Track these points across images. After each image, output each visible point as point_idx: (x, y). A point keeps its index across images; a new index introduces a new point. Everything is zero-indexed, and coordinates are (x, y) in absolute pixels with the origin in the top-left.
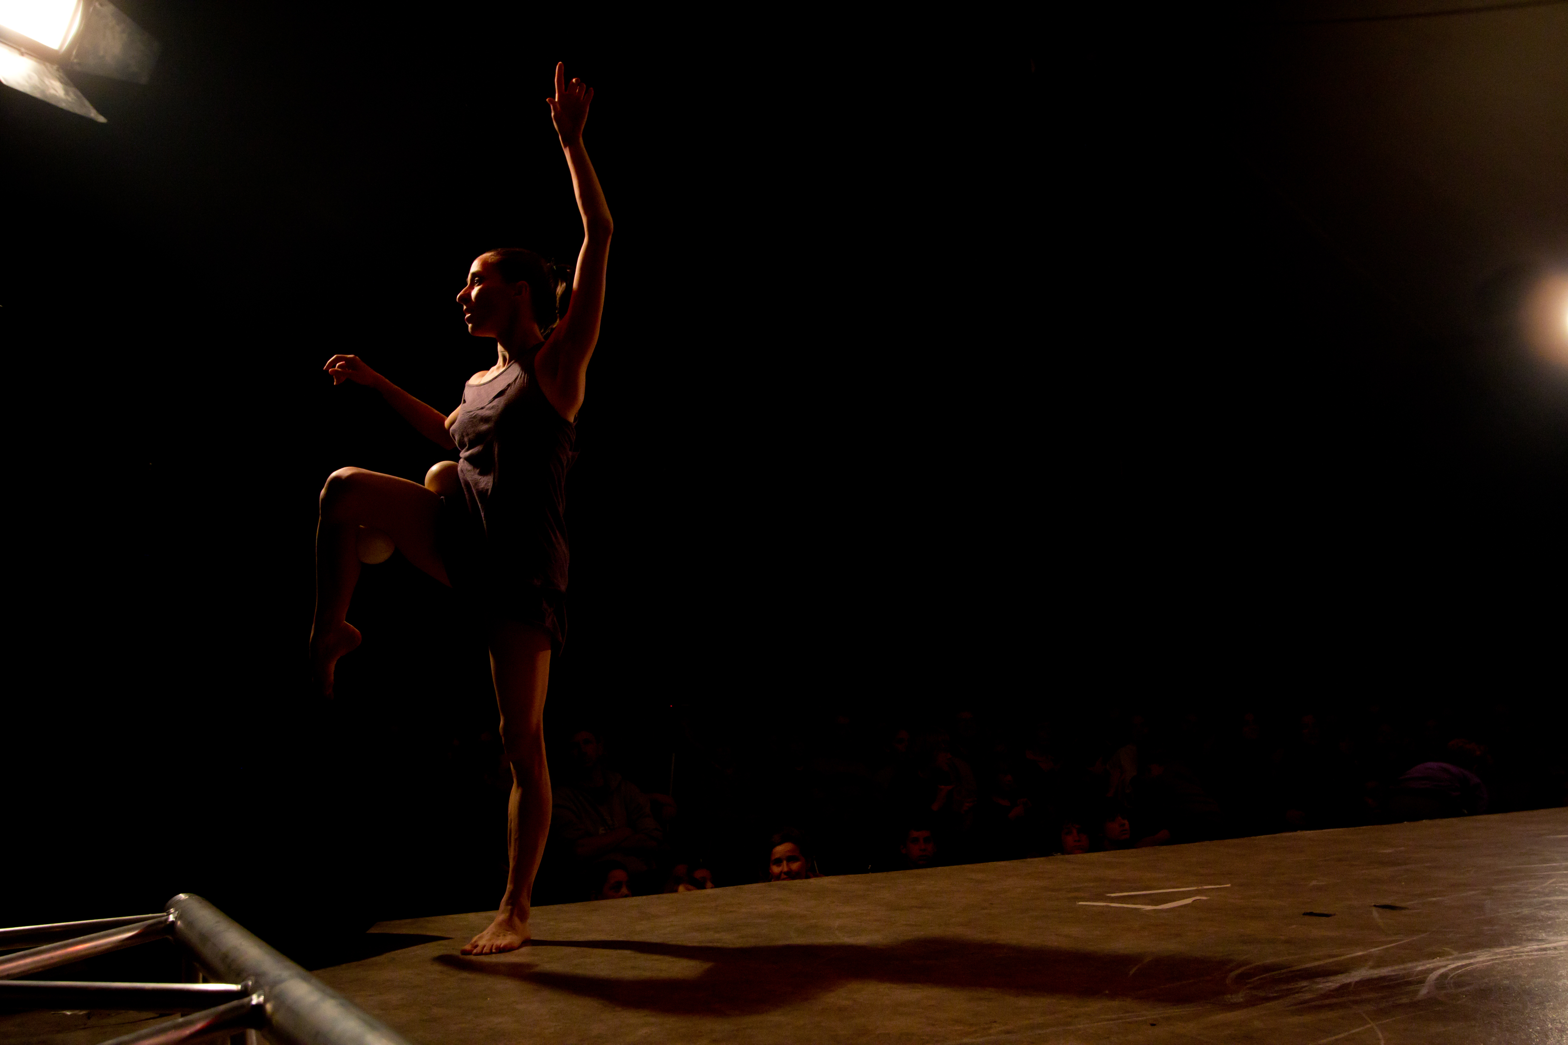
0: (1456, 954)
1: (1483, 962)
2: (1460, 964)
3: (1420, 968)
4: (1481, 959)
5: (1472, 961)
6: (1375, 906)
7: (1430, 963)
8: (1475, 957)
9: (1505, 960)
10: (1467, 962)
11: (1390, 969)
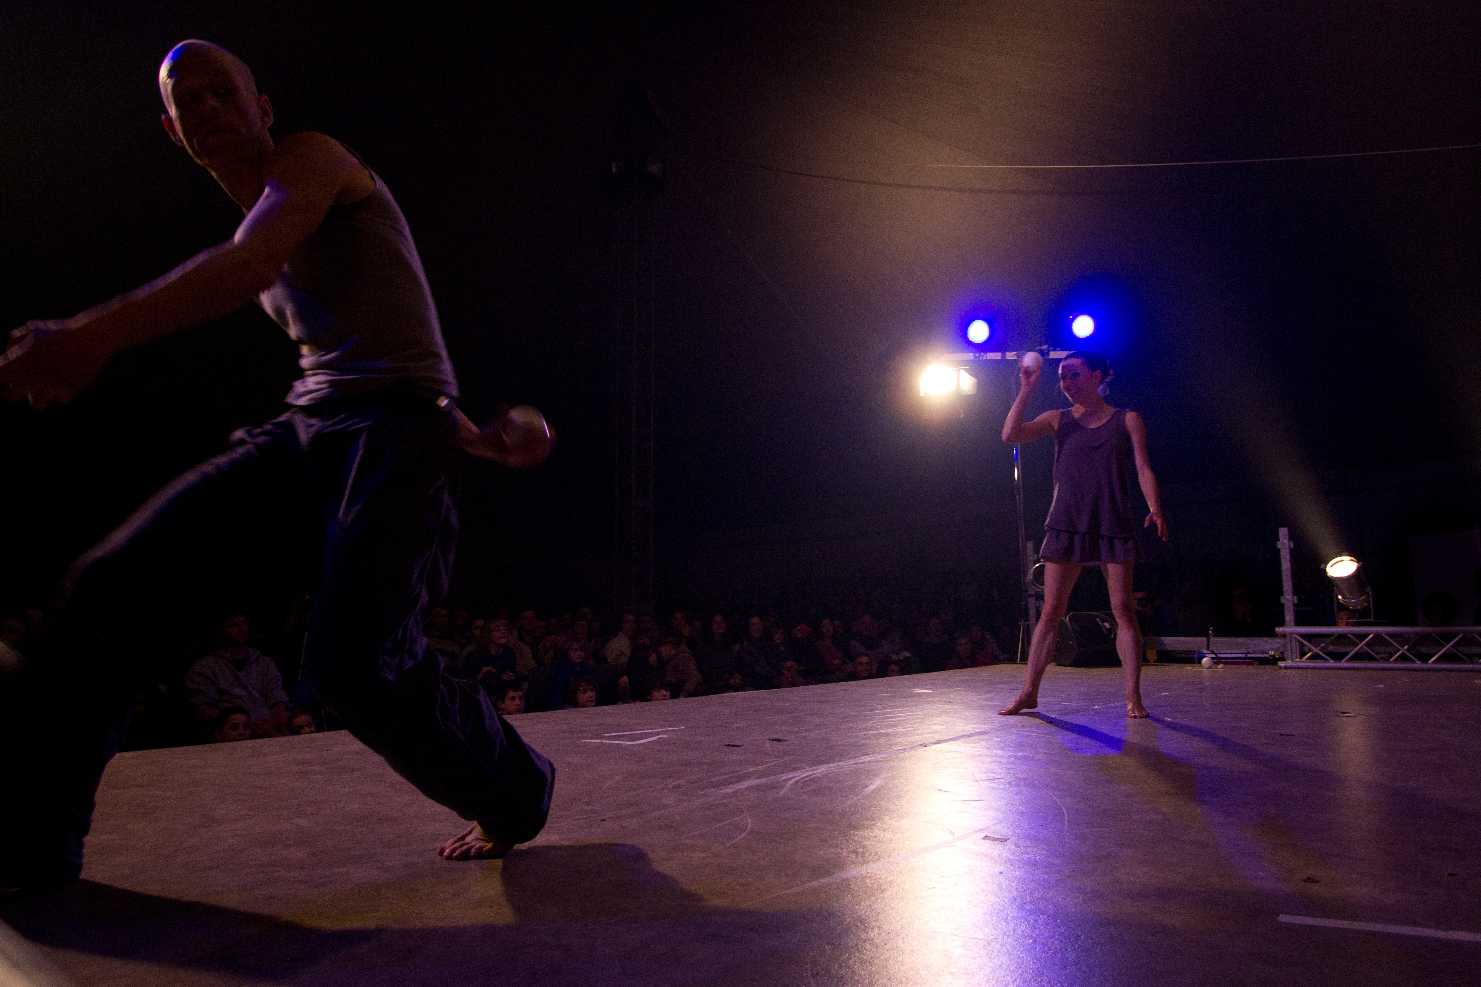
0: (807, 768)
1: (821, 772)
2: (808, 774)
3: (784, 778)
4: (820, 771)
5: (816, 772)
6: (769, 739)
7: (791, 775)
8: (817, 770)
9: (834, 771)
10: (813, 773)
11: (766, 779)
